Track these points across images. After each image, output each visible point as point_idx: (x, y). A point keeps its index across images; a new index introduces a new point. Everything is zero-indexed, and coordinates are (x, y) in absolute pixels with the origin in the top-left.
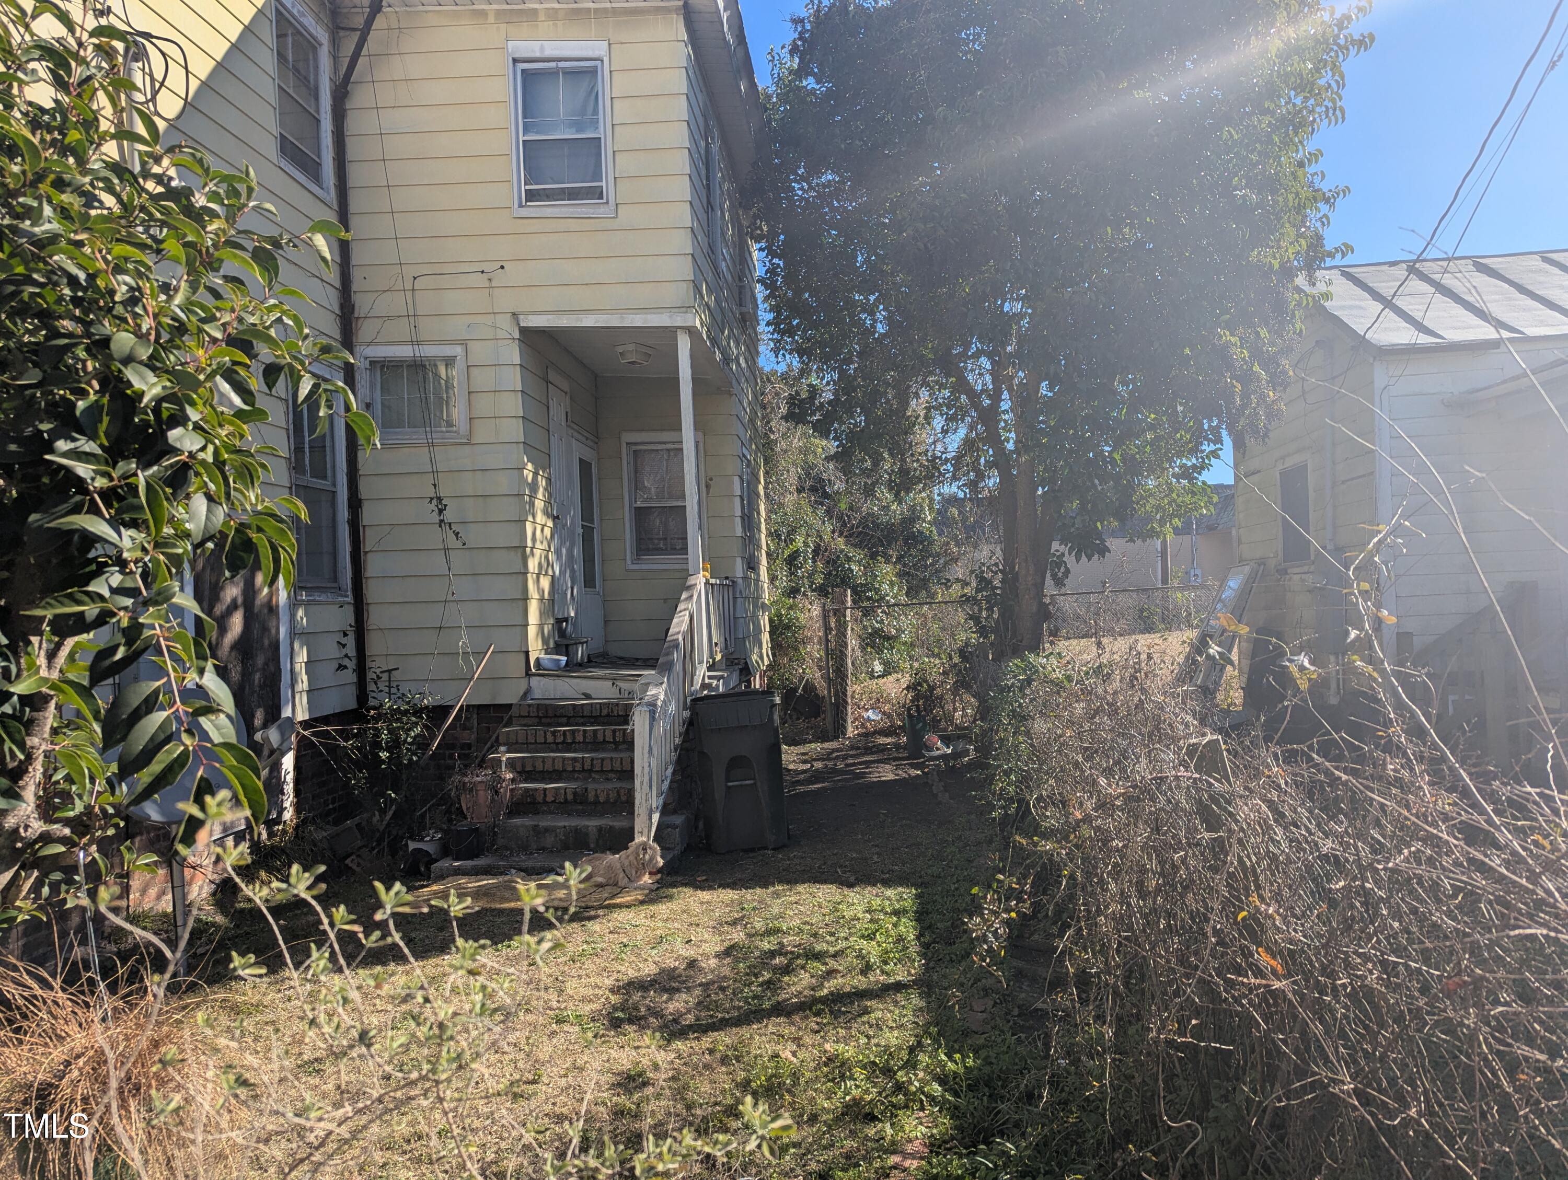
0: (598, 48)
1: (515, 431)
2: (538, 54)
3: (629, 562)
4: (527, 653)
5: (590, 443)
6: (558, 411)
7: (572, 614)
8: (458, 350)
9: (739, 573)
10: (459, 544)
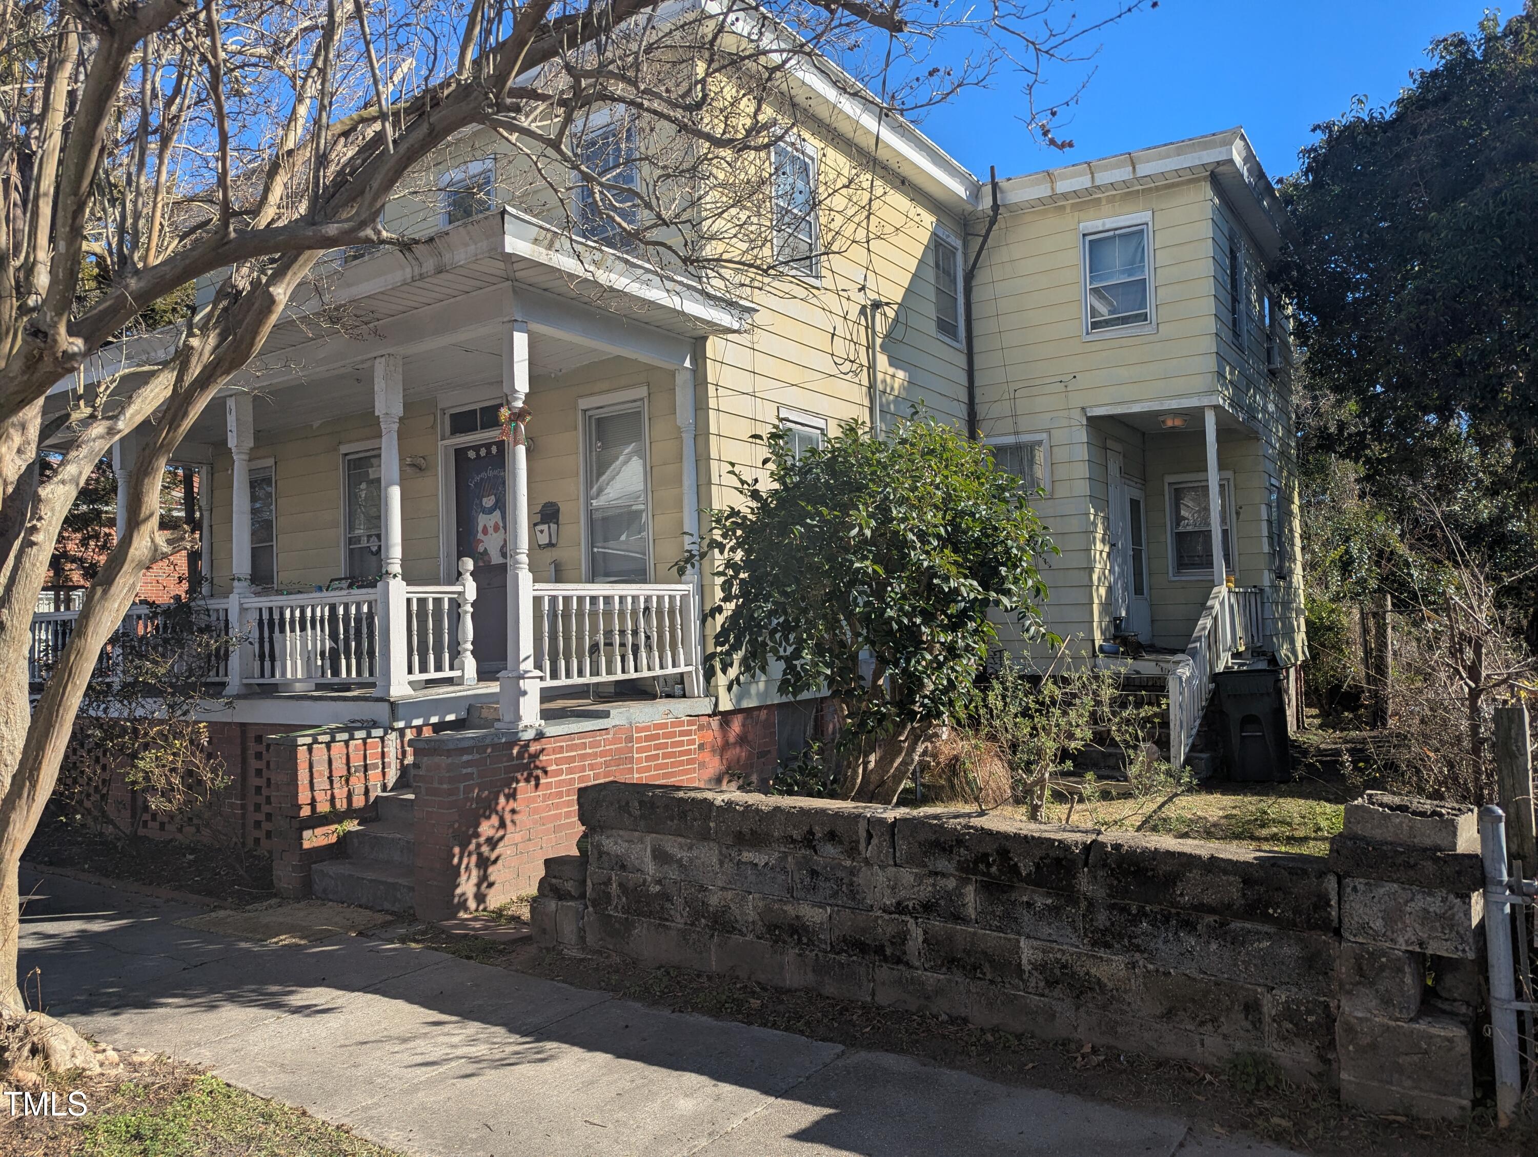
0: (1146, 216)
1: (1083, 488)
2: (1101, 229)
3: (1171, 574)
4: (1093, 641)
5: (1139, 486)
6: (1114, 468)
7: (1124, 614)
8: (1044, 436)
9: (1266, 582)
10: (1047, 567)
